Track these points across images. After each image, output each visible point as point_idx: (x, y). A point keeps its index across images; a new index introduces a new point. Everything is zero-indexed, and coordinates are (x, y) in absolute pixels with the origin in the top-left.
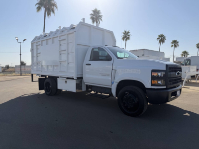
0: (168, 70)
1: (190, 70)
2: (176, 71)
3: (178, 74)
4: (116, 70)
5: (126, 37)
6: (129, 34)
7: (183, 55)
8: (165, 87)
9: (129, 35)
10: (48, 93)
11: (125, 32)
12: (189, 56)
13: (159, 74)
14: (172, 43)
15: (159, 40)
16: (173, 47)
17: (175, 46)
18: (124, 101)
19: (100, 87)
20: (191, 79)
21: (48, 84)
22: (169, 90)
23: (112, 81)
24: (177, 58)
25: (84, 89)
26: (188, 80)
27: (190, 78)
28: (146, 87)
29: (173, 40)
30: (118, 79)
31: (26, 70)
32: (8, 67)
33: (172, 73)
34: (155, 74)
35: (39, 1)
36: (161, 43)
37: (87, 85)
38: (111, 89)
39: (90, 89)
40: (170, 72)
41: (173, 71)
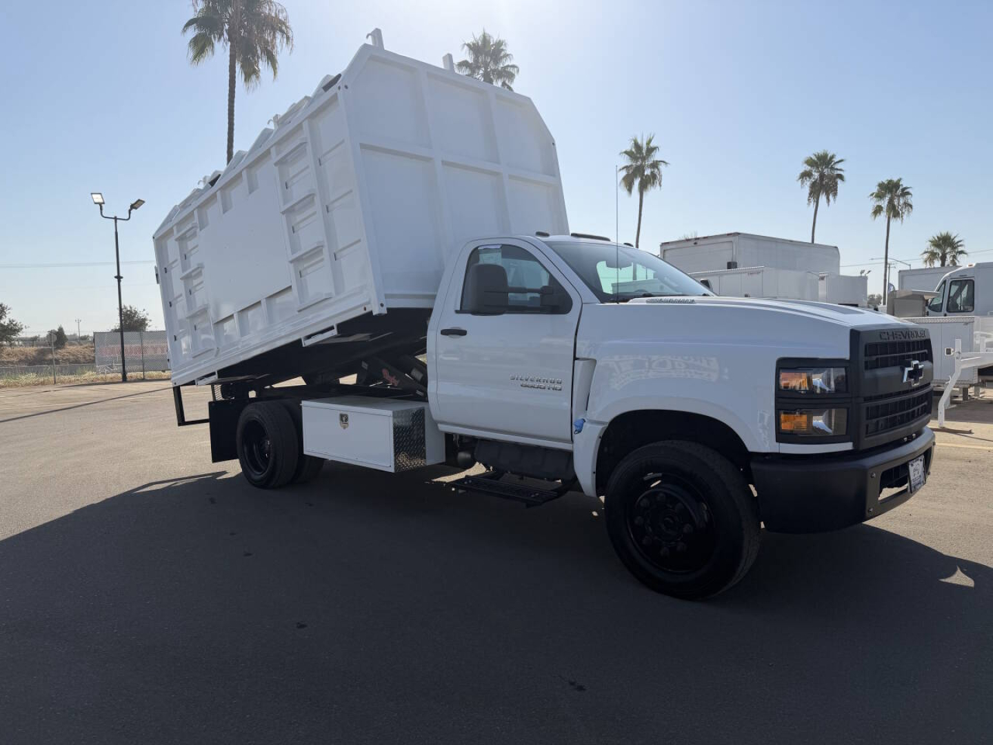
0: (862, 358)
1: (972, 336)
2: (904, 363)
3: (915, 374)
4: (595, 361)
5: (638, 171)
6: (657, 156)
7: (933, 256)
8: (848, 446)
9: (655, 165)
10: (257, 476)
11: (637, 146)
12: (964, 263)
13: (818, 380)
14: (879, 196)
15: (808, 183)
16: (883, 217)
17: (894, 212)
18: (638, 520)
19: (516, 445)
20: (982, 384)
21: (255, 431)
22: (870, 462)
23: (577, 417)
24: (902, 274)
25: (434, 453)
26: (965, 391)
27: (976, 379)
28: (752, 447)
29: (885, 180)
30: (605, 409)
31: (149, 353)
32: (59, 338)
33: (880, 372)
34: (796, 381)
35: (201, 5)
36: (823, 198)
37: (449, 436)
38: (569, 456)
39: (463, 455)
40: (869, 366)
41: (885, 364)
